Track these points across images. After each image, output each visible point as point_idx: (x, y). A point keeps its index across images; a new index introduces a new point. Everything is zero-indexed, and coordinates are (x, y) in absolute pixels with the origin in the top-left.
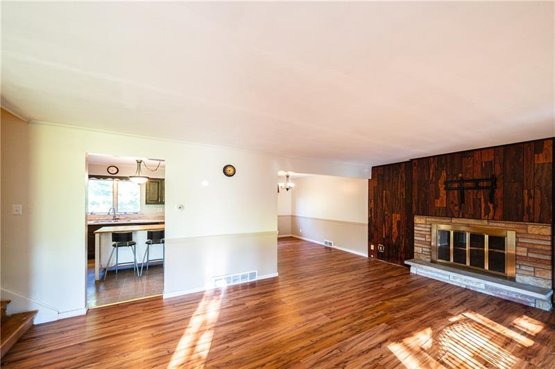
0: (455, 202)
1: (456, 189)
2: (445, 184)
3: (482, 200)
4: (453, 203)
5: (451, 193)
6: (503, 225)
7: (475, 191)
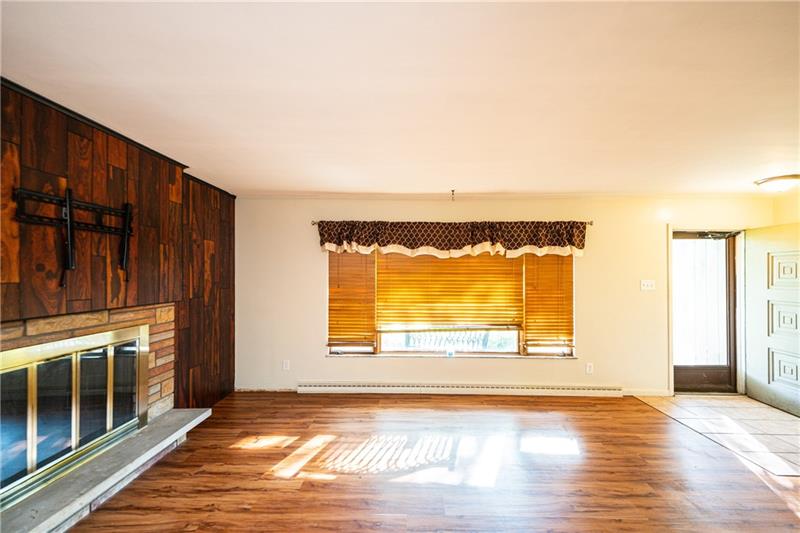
0: (48, 268)
1: (51, 222)
2: (14, 197)
3: (108, 260)
4: (40, 267)
5: (36, 233)
6: (132, 315)
7: (96, 237)
